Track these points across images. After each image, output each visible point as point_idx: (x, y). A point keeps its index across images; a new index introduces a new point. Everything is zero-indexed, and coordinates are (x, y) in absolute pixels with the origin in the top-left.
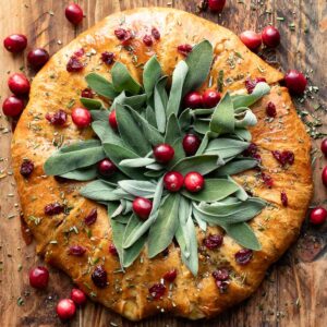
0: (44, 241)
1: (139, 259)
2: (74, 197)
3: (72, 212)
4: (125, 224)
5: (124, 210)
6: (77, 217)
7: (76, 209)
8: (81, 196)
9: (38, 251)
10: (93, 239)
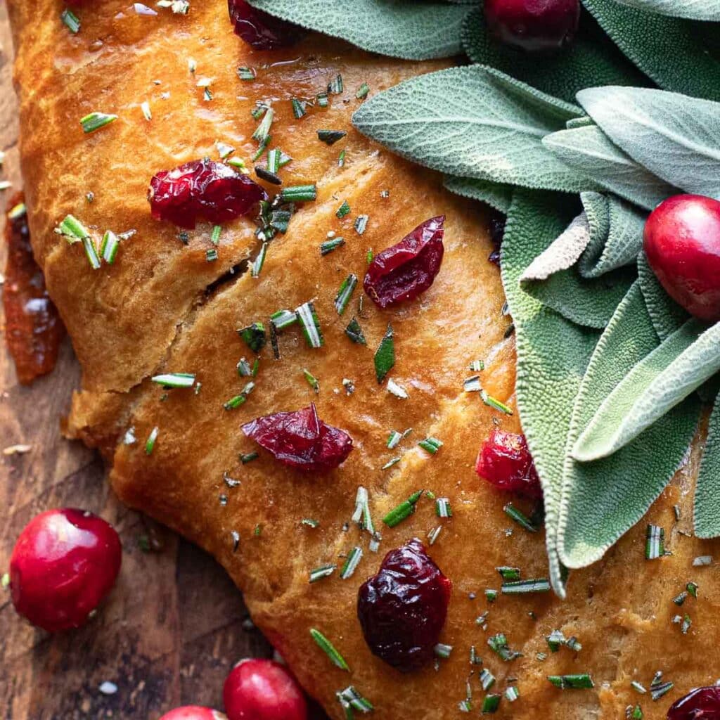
0: (125, 369)
1: (641, 533)
2: (328, 139)
3: (301, 223)
4: (590, 333)
5: (593, 253)
6: (328, 252)
7: (325, 210)
8: (363, 138)
9: (79, 420)
10: (396, 387)
